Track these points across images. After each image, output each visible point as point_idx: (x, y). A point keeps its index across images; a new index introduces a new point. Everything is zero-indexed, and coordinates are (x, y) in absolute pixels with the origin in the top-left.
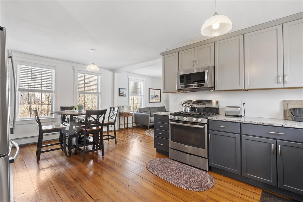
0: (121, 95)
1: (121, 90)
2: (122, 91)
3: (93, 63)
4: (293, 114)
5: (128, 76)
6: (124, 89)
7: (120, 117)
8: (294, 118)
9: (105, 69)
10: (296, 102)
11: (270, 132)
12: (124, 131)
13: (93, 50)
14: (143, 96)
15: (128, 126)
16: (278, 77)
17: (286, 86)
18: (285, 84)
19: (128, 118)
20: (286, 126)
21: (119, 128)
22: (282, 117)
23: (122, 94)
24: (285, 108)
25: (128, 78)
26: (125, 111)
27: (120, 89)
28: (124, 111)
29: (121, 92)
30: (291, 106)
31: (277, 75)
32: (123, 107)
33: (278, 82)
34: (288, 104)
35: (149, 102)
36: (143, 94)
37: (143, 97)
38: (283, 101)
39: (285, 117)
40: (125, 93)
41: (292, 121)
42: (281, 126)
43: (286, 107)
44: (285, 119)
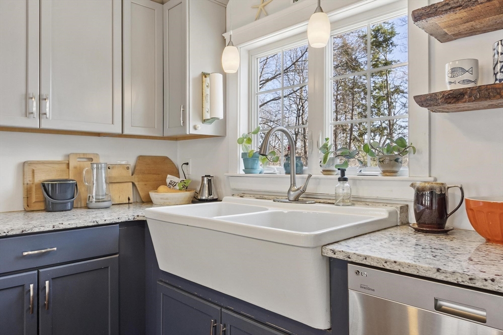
4: (50, 194)
8: (52, 203)
10: (50, 165)
11: (25, 253)
16: (27, 98)
17: (45, 126)
18: (43, 121)
20: (62, 227)
22: (20, 205)
24: (29, 183)
30: (42, 176)
31: (24, 92)
33: (27, 113)
34: (33, 172)
38: (24, 163)
39: (28, 206)
41: (44, 213)
42: (51, 229)
43: (31, 179)
44: (29, 209)
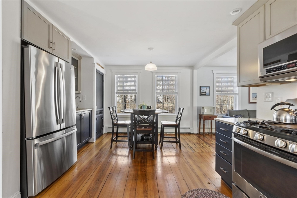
0: (202, 94)
1: (202, 89)
2: (204, 89)
3: (151, 62)
5: (213, 71)
6: (207, 87)
7: (200, 120)
9: (183, 67)
12: (204, 137)
13: (150, 49)
14: (238, 94)
15: (211, 131)
19: (212, 122)
21: (200, 132)
23: (203, 92)
25: (213, 73)
26: (206, 112)
27: (201, 87)
28: (204, 113)
29: (202, 91)
32: (203, 108)
35: (249, 103)
36: (237, 92)
37: (237, 96)
40: (207, 92)
